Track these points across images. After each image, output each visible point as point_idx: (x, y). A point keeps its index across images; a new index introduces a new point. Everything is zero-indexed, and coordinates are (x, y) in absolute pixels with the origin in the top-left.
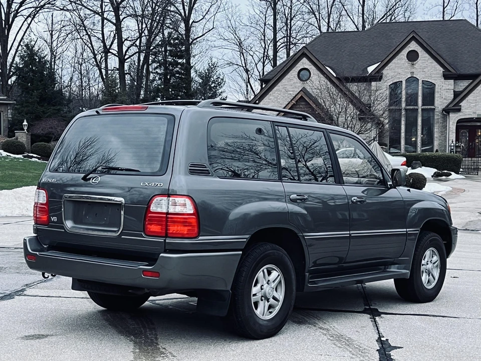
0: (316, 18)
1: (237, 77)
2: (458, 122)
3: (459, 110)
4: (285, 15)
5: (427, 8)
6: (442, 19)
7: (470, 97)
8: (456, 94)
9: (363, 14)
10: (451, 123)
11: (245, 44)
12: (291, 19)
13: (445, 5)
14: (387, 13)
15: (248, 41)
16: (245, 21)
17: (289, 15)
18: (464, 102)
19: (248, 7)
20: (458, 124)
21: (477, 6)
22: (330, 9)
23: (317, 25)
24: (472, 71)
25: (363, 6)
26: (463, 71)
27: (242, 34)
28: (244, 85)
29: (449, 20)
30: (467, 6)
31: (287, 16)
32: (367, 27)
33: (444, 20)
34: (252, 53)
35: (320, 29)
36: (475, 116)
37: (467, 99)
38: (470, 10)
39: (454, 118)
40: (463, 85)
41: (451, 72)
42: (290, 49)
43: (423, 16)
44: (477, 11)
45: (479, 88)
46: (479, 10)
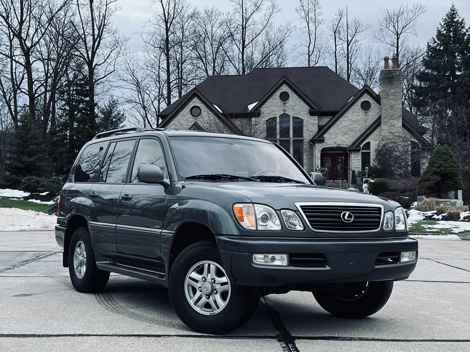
0: (204, 63)
1: (136, 113)
2: (321, 151)
3: (322, 141)
4: (177, 60)
5: (295, 56)
6: (308, 66)
7: (332, 130)
8: (320, 128)
9: (243, 60)
10: (316, 152)
11: (143, 84)
12: (182, 64)
13: (310, 54)
14: (263, 59)
15: (145, 82)
16: (141, 64)
17: (180, 60)
18: (326, 134)
19: (144, 53)
20: (322, 153)
21: (336, 55)
22: (214, 56)
23: (204, 69)
24: (332, 109)
25: (243, 54)
26: (325, 109)
27: (139, 76)
28: (142, 120)
29: (313, 67)
30: (327, 55)
31: (178, 60)
32: (247, 71)
33: (309, 67)
34: (148, 92)
35: (207, 72)
36: (335, 146)
37: (329, 131)
38: (330, 58)
39: (318, 148)
40: (325, 120)
41: (315, 109)
42: (181, 89)
43: (293, 62)
44: (336, 59)
45: (338, 123)
46: (337, 58)
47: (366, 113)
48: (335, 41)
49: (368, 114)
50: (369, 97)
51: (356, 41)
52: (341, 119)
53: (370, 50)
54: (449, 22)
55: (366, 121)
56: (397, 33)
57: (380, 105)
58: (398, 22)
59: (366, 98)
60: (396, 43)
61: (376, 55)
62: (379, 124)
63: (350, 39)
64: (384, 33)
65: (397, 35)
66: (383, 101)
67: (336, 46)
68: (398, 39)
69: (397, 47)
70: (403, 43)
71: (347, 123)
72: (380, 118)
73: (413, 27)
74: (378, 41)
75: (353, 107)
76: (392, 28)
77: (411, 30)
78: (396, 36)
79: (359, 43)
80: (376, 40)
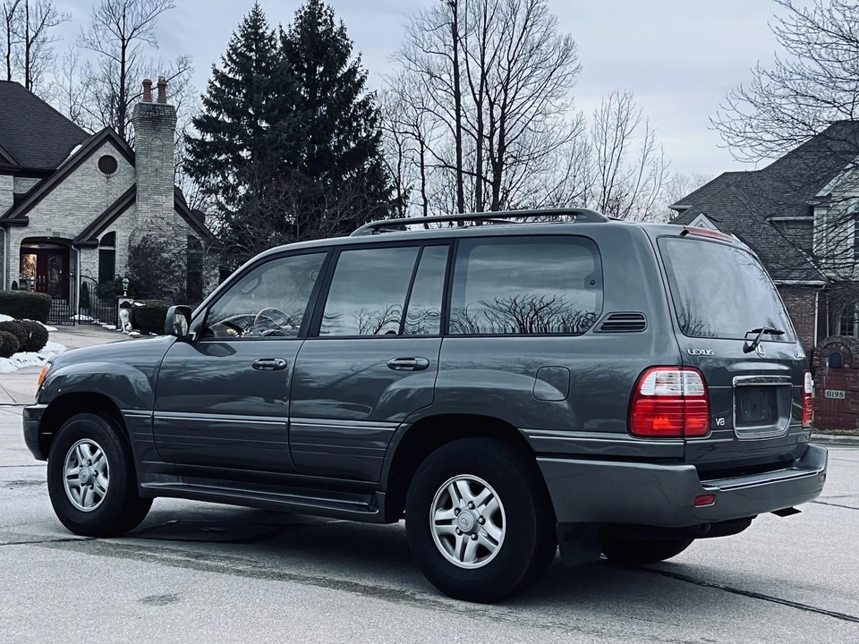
2: (23, 242)
3: (25, 224)
7: (42, 205)
8: (19, 200)
10: (12, 244)
18: (32, 211)
20: (24, 246)
24: (40, 165)
26: (28, 164)
36: (49, 235)
37: (37, 207)
39: (16, 237)
40: (28, 184)
41: (9, 163)
44: (9, 69)
45: (55, 191)
46: (11, 68)
47: (108, 177)
48: (9, 35)
49: (112, 179)
50: (114, 148)
51: (44, 41)
52: (61, 186)
53: (73, 61)
54: (249, 33)
55: (108, 193)
56: (123, 36)
57: (134, 165)
58: (124, 17)
59: (107, 150)
60: (121, 56)
61: (83, 72)
62: (133, 201)
63: (31, 34)
64: (100, 33)
65: (123, 40)
66: (141, 160)
67: (9, 44)
68: (124, 47)
69: (123, 62)
70: (133, 57)
71: (73, 194)
72: (133, 190)
73: (151, 31)
74: (89, 46)
75: (84, 165)
76: (113, 26)
77: (148, 36)
78: (121, 42)
79: (48, 45)
80: (85, 44)
